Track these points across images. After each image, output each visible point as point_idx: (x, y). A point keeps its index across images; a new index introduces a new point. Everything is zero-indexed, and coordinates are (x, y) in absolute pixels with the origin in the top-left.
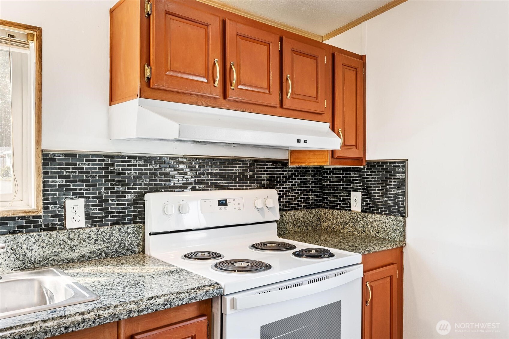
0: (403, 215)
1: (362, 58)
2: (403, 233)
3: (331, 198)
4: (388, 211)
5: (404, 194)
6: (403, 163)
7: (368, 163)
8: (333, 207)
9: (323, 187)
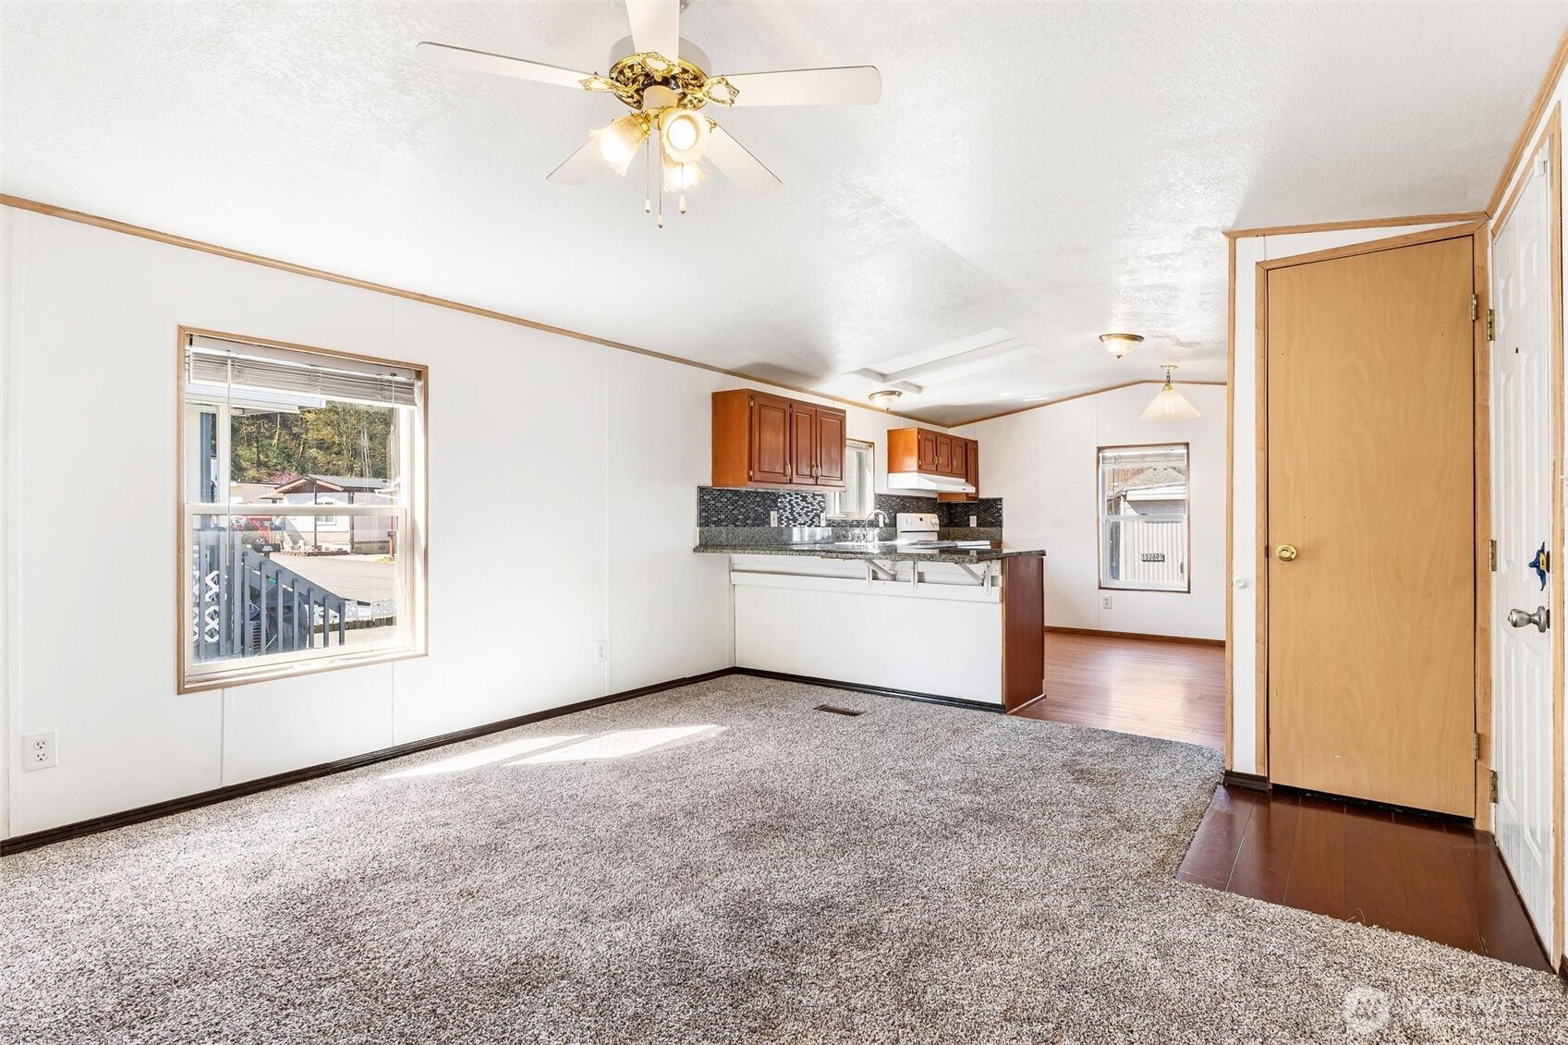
0: (1001, 526)
1: (976, 442)
2: (1001, 536)
3: (957, 520)
4: (992, 525)
5: (1001, 515)
6: (1000, 500)
7: (982, 500)
8: (958, 526)
9: (950, 514)
